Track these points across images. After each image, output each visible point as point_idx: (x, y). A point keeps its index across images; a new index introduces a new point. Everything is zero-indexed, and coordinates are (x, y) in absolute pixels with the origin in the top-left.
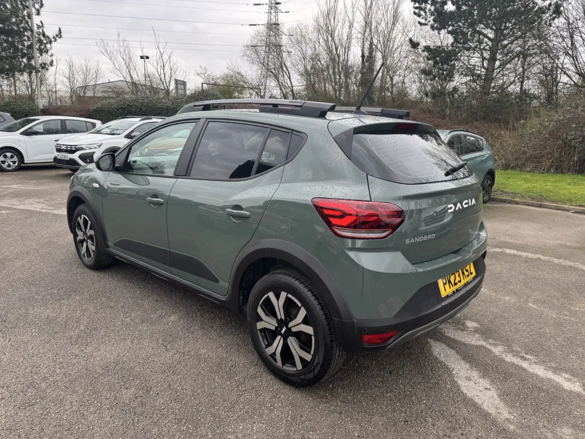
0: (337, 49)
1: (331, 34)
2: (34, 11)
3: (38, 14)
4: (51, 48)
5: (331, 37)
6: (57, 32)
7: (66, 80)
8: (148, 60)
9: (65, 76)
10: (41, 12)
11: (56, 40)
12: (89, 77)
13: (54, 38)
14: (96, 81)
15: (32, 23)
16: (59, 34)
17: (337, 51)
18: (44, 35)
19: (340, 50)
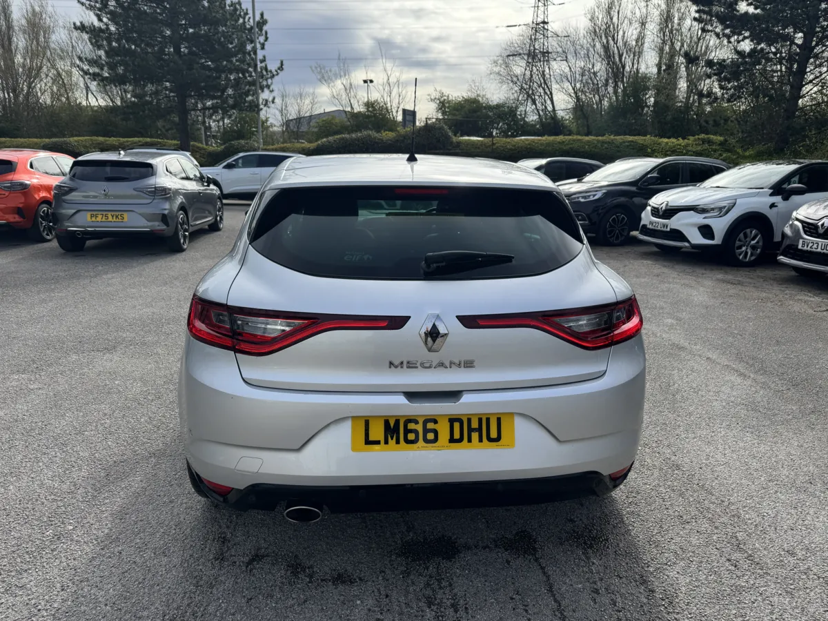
0: (620, 56)
1: (613, 36)
2: (258, 46)
3: (263, 48)
4: (272, 83)
5: (613, 40)
6: (279, 65)
8: (372, 84)
10: (266, 47)
11: (278, 74)
12: (304, 107)
13: (276, 71)
16: (281, 68)
17: (620, 60)
18: (266, 69)
19: (625, 58)
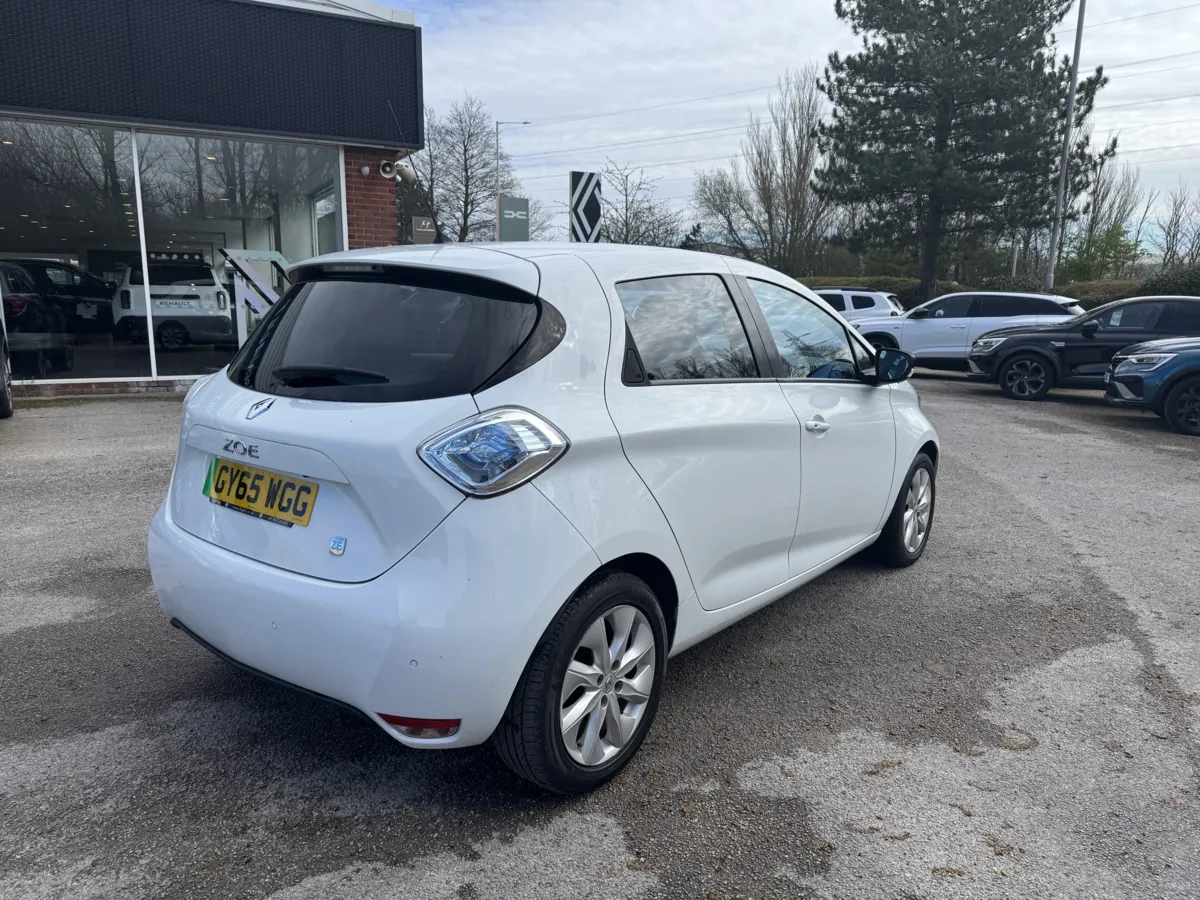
11: (1103, 162)
13: (1101, 157)
16: (1110, 152)
18: (1083, 156)
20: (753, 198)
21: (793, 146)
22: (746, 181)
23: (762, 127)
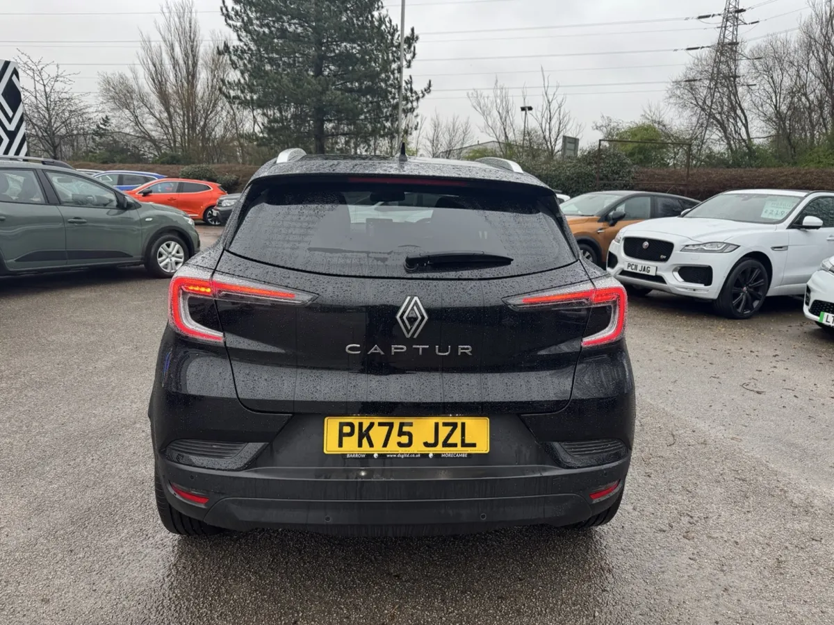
3: (409, 66)
4: (417, 107)
6: (426, 86)
7: (429, 144)
8: (530, 112)
9: (428, 139)
10: (412, 64)
11: (424, 96)
12: (456, 139)
13: (422, 92)
14: (462, 144)
15: (401, 77)
16: (428, 90)
18: (411, 90)
20: (154, 99)
21: (181, 62)
22: (145, 85)
23: (153, 44)
